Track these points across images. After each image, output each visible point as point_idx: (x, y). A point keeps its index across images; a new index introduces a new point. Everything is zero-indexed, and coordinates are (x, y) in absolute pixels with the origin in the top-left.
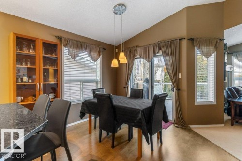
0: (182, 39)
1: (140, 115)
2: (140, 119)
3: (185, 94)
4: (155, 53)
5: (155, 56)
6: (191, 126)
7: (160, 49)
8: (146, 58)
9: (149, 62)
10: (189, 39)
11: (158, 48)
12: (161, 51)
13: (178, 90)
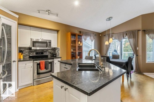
0: (139, 30)
1: (124, 64)
2: (124, 66)
3: (140, 58)
4: (123, 37)
5: (124, 38)
6: (144, 73)
7: (126, 35)
8: (118, 39)
9: (120, 41)
10: (143, 31)
11: (125, 34)
12: (127, 36)
13: (137, 55)
